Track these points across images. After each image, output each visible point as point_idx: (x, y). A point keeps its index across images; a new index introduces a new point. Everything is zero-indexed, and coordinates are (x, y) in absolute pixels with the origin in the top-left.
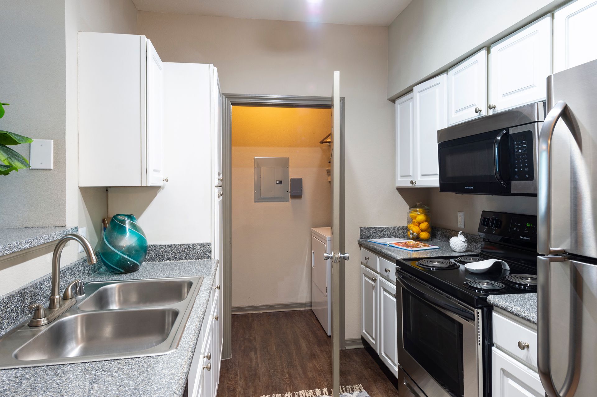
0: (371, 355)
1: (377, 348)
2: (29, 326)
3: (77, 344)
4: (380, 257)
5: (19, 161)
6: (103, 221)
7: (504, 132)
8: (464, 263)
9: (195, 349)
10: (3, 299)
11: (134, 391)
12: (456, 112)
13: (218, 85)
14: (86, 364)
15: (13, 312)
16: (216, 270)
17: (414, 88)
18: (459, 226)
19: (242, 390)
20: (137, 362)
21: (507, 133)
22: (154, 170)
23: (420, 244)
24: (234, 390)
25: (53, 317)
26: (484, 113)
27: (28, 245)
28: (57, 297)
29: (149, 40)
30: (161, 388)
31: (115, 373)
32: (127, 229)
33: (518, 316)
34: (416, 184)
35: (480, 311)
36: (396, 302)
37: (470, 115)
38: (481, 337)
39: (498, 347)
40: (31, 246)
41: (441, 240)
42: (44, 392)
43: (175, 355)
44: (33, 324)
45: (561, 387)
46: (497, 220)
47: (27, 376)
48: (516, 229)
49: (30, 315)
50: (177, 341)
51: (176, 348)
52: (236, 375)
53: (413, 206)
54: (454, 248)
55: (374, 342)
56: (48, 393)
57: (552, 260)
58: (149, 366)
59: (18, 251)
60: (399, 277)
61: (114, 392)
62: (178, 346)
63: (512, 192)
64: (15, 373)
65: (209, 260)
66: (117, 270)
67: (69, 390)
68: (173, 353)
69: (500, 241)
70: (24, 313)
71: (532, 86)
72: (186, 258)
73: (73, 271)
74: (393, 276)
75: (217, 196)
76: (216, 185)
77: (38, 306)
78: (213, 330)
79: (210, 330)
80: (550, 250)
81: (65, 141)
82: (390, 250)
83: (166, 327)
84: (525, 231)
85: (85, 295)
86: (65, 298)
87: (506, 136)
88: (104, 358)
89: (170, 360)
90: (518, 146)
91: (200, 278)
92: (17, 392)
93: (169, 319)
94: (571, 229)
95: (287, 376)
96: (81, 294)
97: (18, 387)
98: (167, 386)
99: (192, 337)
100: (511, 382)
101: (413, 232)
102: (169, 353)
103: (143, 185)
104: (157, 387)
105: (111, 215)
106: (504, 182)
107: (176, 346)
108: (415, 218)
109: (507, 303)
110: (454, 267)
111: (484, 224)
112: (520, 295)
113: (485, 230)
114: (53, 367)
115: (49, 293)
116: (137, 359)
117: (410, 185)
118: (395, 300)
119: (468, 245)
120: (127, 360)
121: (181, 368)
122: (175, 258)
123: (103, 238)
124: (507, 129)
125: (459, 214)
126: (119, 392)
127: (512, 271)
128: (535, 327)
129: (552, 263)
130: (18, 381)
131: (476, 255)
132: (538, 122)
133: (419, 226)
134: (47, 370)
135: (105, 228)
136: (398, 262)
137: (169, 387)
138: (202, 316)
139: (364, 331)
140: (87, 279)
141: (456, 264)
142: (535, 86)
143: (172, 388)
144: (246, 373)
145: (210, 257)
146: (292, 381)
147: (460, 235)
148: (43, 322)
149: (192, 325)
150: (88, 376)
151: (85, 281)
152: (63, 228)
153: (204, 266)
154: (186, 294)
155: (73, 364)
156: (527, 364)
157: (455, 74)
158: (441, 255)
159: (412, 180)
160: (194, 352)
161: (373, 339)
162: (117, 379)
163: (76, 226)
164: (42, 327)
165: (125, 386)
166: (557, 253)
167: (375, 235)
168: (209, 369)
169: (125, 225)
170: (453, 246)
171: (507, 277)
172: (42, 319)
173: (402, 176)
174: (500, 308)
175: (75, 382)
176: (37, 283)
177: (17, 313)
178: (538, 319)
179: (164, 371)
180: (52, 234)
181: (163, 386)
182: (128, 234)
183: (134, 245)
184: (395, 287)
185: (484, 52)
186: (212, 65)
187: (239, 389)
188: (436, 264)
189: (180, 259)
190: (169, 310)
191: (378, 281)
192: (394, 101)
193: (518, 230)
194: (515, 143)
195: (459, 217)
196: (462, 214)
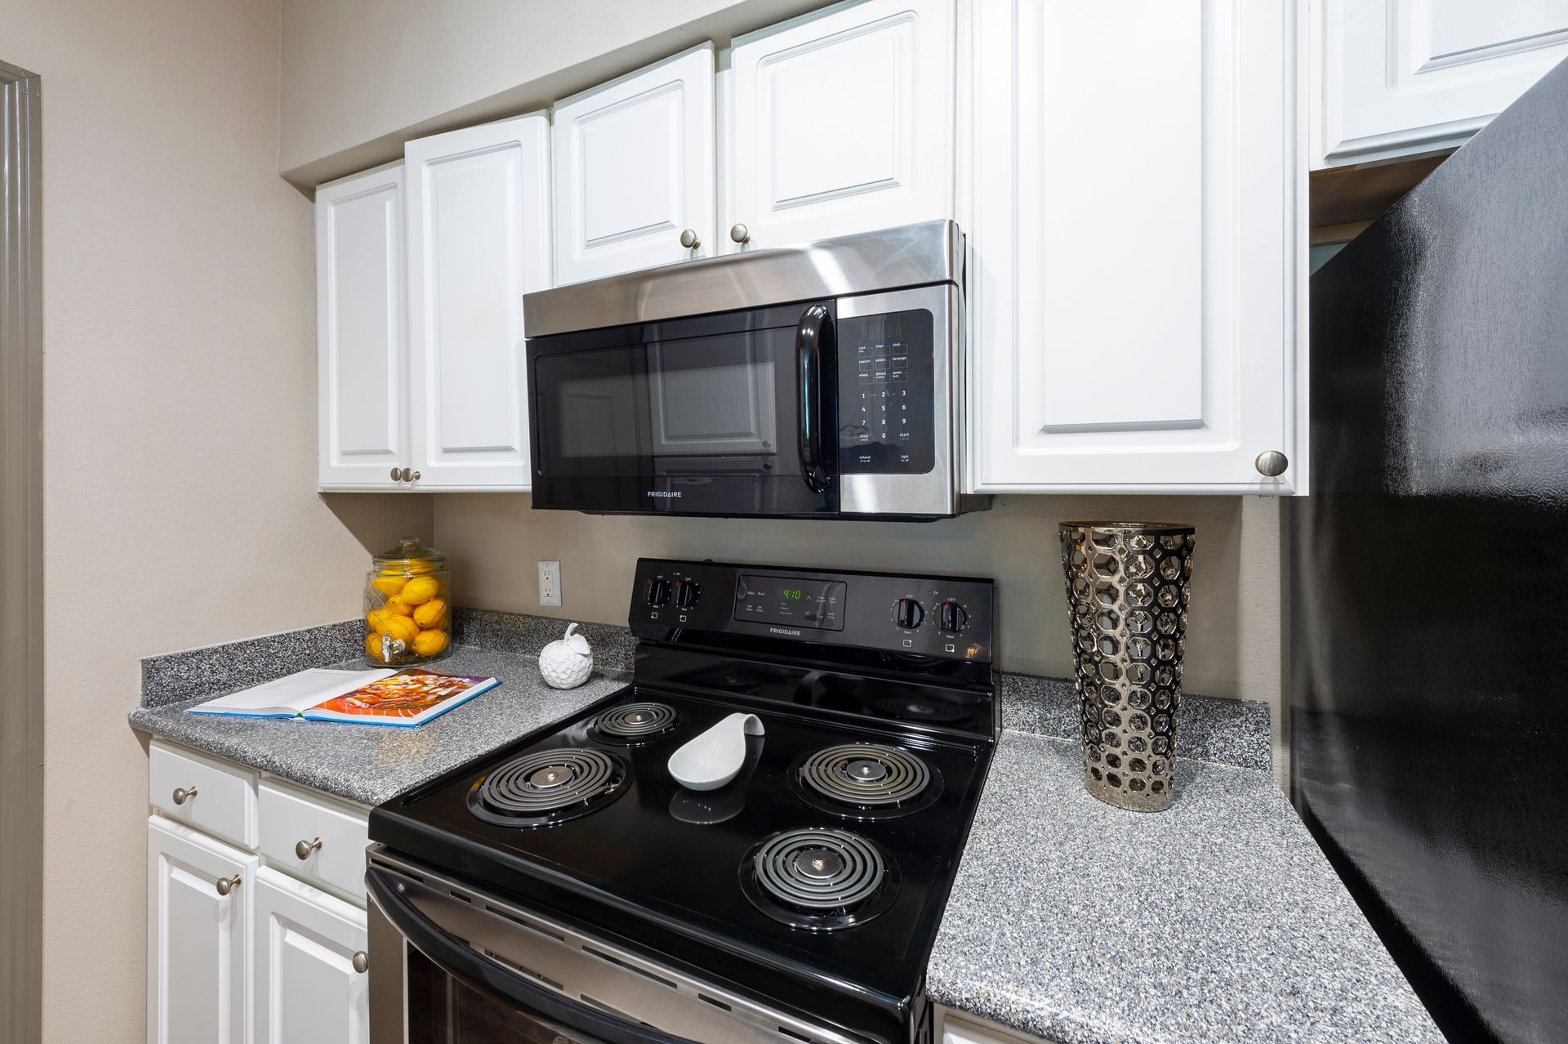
4: (261, 787)
12: (588, 247)
17: (409, 147)
18: (544, 601)
21: (832, 314)
26: (708, 253)
34: (419, 482)
41: (482, 646)
46: (691, 586)
48: (754, 608)
53: (385, 553)
54: (558, 681)
71: (888, 183)
84: (783, 611)
90: (873, 359)
101: (393, 639)
108: (398, 592)
113: (655, 615)
117: (387, 484)
118: (352, 972)
124: (829, 302)
125: (542, 566)
132: (950, 283)
133: (411, 615)
136: (374, 820)
142: (897, 184)
147: (572, 634)
157: (582, 119)
159: (401, 468)
167: (224, 676)
170: (554, 675)
173: (345, 453)
184: (363, 917)
191: (248, 887)
192: (307, 187)
193: (760, 609)
194: (862, 349)
195: (542, 577)
196: (554, 567)
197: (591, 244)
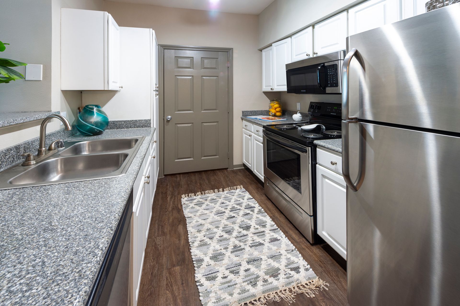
0: (248, 172)
1: (252, 168)
2: (22, 165)
3: (58, 173)
4: (254, 125)
5: (16, 75)
6: (79, 109)
7: (322, 65)
8: (300, 126)
9: (138, 173)
10: (2, 151)
11: (95, 198)
13: (155, 39)
14: (62, 185)
15: (10, 158)
16: (154, 133)
17: (273, 44)
18: (298, 109)
19: (171, 193)
20: (98, 182)
21: (324, 65)
22: (113, 82)
23: (276, 118)
24: (166, 193)
25: (40, 160)
26: (311, 56)
27: (22, 121)
28: (44, 149)
29: (110, 15)
30: (113, 195)
31: (82, 189)
32: (95, 113)
33: (331, 149)
34: (274, 90)
35: (310, 148)
36: (263, 146)
37: (304, 57)
38: (310, 160)
39: (319, 165)
40: (24, 122)
41: (288, 116)
42: (29, 201)
43: (124, 177)
44: (26, 164)
45: (355, 181)
46: (318, 106)
47: (17, 193)
49: (23, 159)
50: (126, 170)
51: (125, 173)
52: (167, 185)
53: (272, 100)
54: (295, 120)
55: (250, 166)
56: (32, 202)
57: (349, 122)
58: (106, 183)
59: (14, 124)
60: (264, 134)
61: (80, 199)
62: (126, 172)
63: (327, 92)
64: (8, 192)
65: (150, 128)
66: (88, 134)
67: (48, 199)
68: (123, 176)
69: (320, 116)
70: (19, 158)
71: (337, 44)
72: (134, 127)
73: (56, 135)
74: (261, 133)
75: (154, 96)
76: (154, 90)
77: (29, 154)
78: (151, 163)
79: (150, 163)
80: (348, 117)
81: (51, 65)
82: (259, 121)
83: (120, 162)
84: (334, 110)
85: (64, 147)
86: (50, 149)
87: (324, 66)
88: (75, 180)
89: (121, 180)
90: (330, 71)
91: (143, 137)
92: (9, 202)
93: (121, 159)
94: (360, 108)
95: (199, 184)
96: (61, 147)
97: (10, 200)
98: (118, 193)
99: (136, 167)
100: (327, 180)
101: (272, 113)
102: (120, 176)
103: (105, 90)
104: (111, 194)
105: (84, 105)
106: (322, 88)
107: (125, 171)
108: (273, 106)
109: (325, 144)
110: (295, 128)
111: (311, 108)
112: (331, 140)
113: (312, 111)
114: (37, 187)
115: (38, 147)
116: (98, 180)
117: (270, 90)
118: (262, 145)
119: (302, 118)
120: (91, 181)
121: (128, 183)
122: (127, 127)
123: (78, 117)
124: (324, 63)
125: (297, 103)
126: (84, 198)
127: (327, 129)
128: (341, 154)
129: (349, 124)
130: (10, 196)
131: (307, 123)
132: (340, 60)
133: (275, 110)
134: (33, 189)
135: (80, 112)
136: (264, 127)
137: (118, 194)
138: (144, 156)
139: (244, 160)
140: (66, 139)
141: (296, 127)
143: (121, 194)
144: (174, 184)
145: (150, 127)
146: (202, 187)
147: (298, 113)
148: (32, 163)
149: (136, 162)
150: (62, 191)
151: (65, 140)
152: (49, 113)
153: (146, 131)
154: (134, 146)
155: (52, 185)
156: (336, 172)
157: (295, 38)
158: (288, 123)
159: (272, 88)
160: (137, 175)
161: (250, 164)
162: (83, 191)
163: (58, 111)
164: (32, 166)
165: (89, 195)
166: (352, 119)
167: (251, 114)
168: (148, 183)
169: (94, 110)
171: (324, 132)
172: (32, 161)
173: (266, 86)
174: (321, 146)
175: (52, 194)
176: (29, 142)
177: (13, 158)
178: (342, 151)
179: (116, 186)
180: (40, 115)
181: (115, 194)
182: (95, 115)
183: (99, 121)
184: (262, 139)
185: (311, 28)
186: (151, 29)
187: (169, 192)
188: (285, 127)
189: (130, 127)
190: (122, 154)
191: (252, 136)
192: (261, 50)
193: (330, 110)
194: (328, 70)
195: (297, 105)
196: (299, 104)
197: (296, 55)
